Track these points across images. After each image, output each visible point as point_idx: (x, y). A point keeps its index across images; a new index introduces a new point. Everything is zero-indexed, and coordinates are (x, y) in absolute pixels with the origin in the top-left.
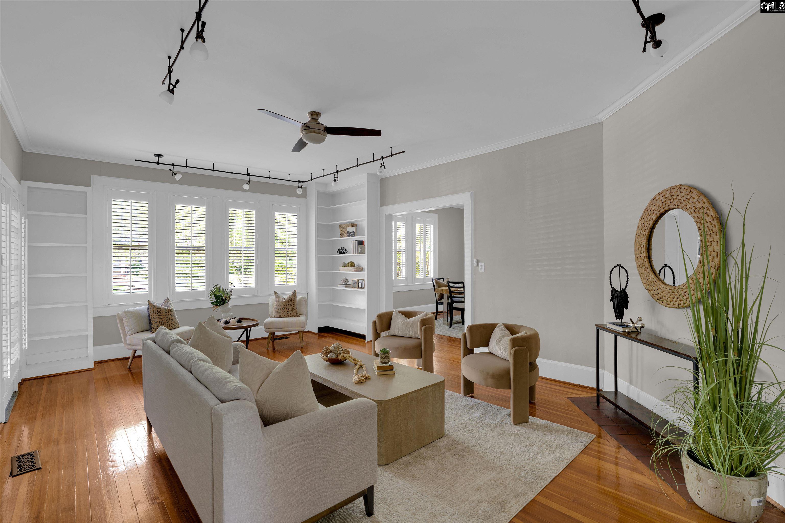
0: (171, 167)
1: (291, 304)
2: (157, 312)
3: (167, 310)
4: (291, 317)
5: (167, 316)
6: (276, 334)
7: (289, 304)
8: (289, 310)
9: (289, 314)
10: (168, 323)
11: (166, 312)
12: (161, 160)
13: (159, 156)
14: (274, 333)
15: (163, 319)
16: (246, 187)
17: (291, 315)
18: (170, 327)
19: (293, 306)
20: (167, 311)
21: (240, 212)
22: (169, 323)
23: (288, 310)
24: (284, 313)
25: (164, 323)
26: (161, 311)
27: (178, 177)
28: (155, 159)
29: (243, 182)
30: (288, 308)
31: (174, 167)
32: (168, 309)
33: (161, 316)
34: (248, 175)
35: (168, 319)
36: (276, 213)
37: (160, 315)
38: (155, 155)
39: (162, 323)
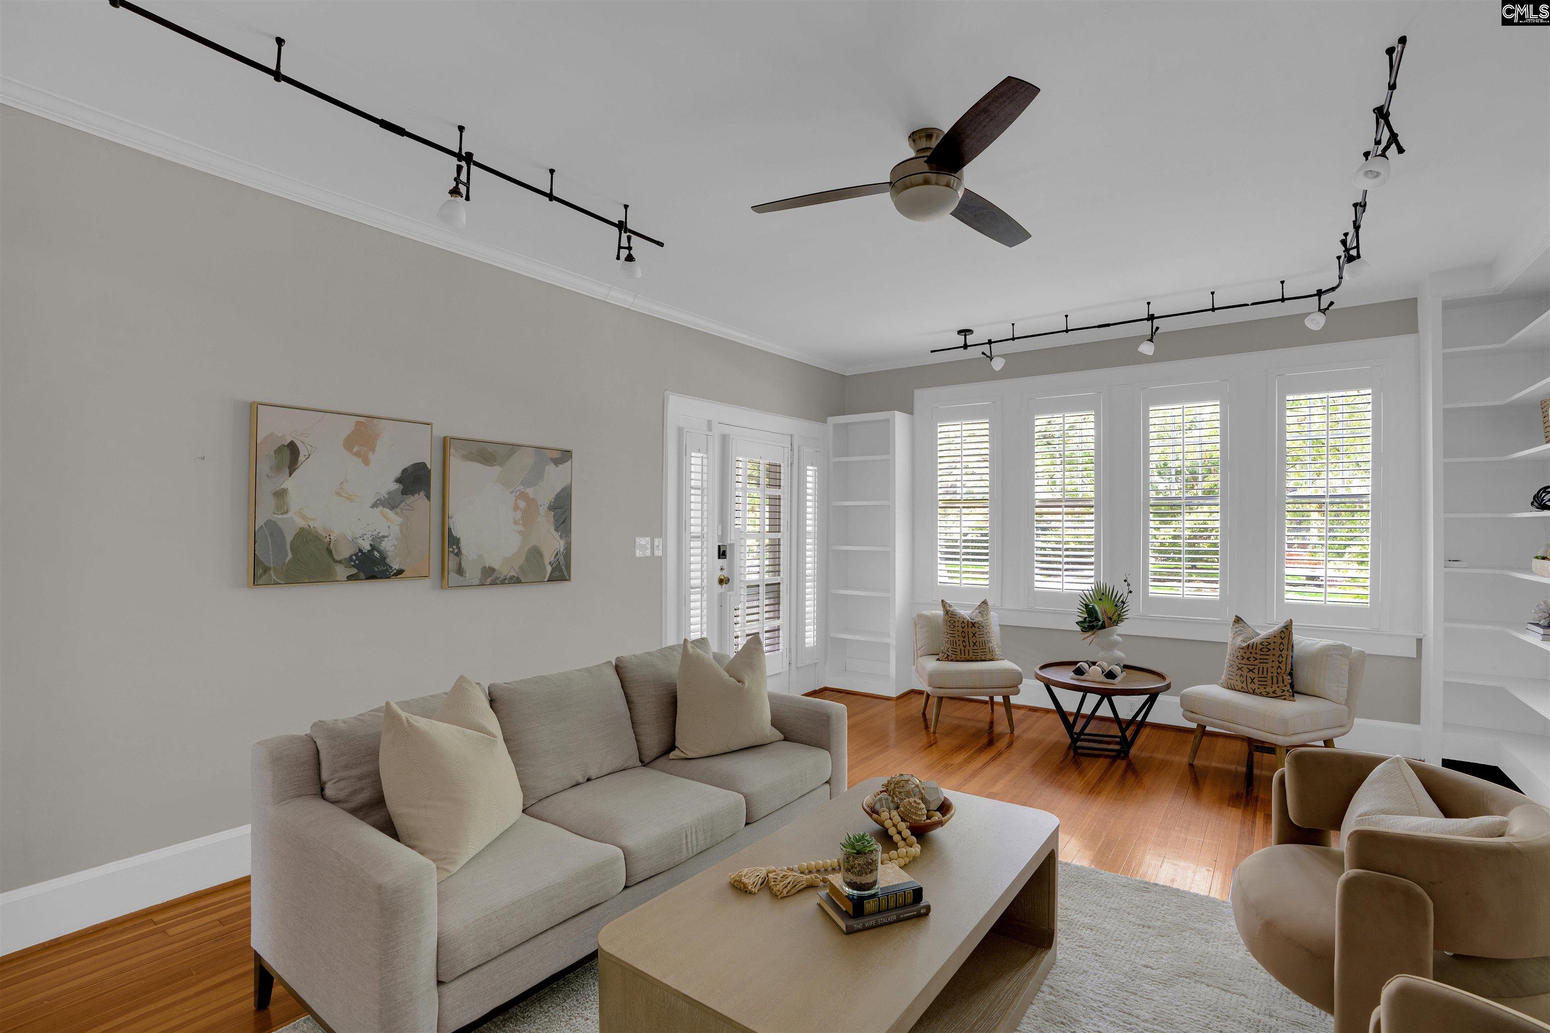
0: (986, 349)
1: (1265, 657)
2: (949, 624)
3: (966, 623)
4: (1261, 694)
5: (963, 635)
6: (1208, 728)
7: (1258, 657)
8: (1256, 676)
9: (1256, 686)
10: (965, 647)
11: (963, 625)
12: (971, 339)
13: (965, 332)
14: (1205, 727)
15: (957, 639)
16: (1147, 349)
17: (1262, 690)
18: (971, 656)
19: (1269, 665)
20: (966, 625)
21: (1176, 412)
22: (967, 647)
23: (1251, 674)
24: (1243, 679)
25: (957, 645)
26: (955, 622)
27: (998, 364)
28: (960, 340)
29: (1139, 340)
30: (1253, 667)
31: (993, 345)
32: (968, 621)
33: (954, 632)
34: (1151, 318)
35: (966, 640)
36: (1289, 398)
37: (953, 629)
38: (960, 332)
39: (955, 645)
